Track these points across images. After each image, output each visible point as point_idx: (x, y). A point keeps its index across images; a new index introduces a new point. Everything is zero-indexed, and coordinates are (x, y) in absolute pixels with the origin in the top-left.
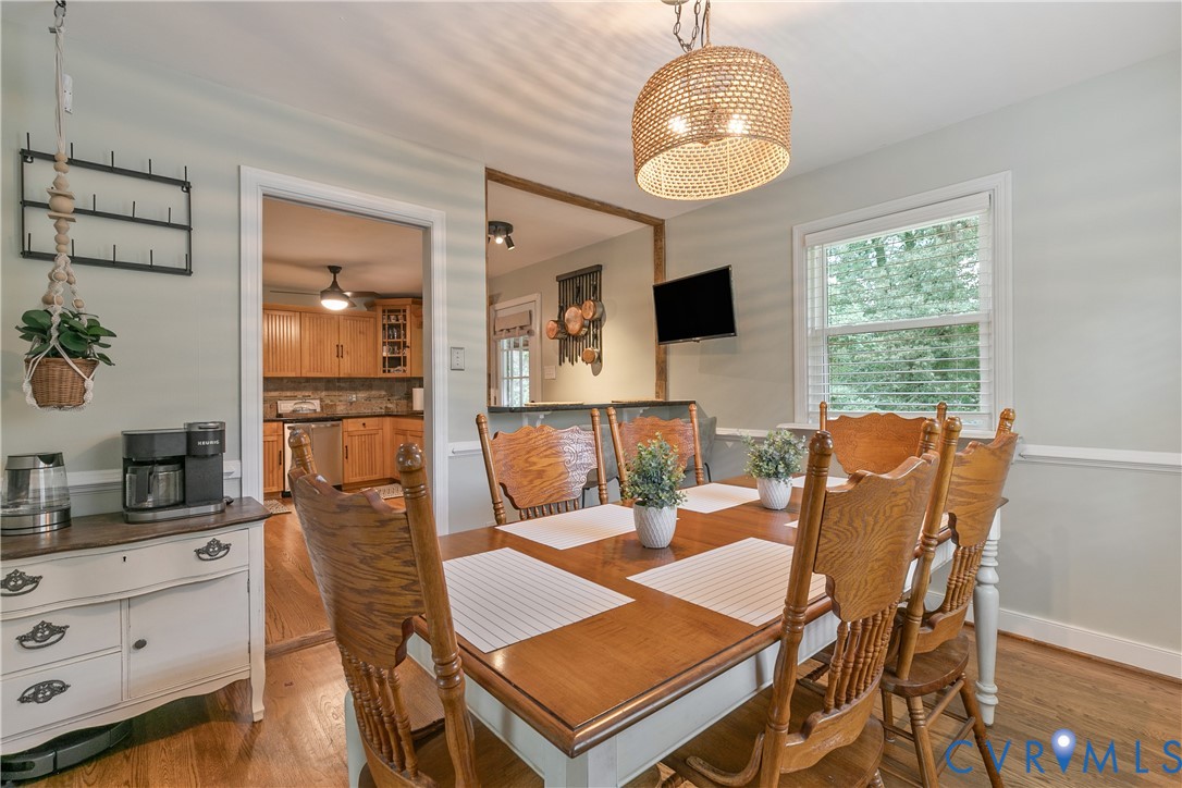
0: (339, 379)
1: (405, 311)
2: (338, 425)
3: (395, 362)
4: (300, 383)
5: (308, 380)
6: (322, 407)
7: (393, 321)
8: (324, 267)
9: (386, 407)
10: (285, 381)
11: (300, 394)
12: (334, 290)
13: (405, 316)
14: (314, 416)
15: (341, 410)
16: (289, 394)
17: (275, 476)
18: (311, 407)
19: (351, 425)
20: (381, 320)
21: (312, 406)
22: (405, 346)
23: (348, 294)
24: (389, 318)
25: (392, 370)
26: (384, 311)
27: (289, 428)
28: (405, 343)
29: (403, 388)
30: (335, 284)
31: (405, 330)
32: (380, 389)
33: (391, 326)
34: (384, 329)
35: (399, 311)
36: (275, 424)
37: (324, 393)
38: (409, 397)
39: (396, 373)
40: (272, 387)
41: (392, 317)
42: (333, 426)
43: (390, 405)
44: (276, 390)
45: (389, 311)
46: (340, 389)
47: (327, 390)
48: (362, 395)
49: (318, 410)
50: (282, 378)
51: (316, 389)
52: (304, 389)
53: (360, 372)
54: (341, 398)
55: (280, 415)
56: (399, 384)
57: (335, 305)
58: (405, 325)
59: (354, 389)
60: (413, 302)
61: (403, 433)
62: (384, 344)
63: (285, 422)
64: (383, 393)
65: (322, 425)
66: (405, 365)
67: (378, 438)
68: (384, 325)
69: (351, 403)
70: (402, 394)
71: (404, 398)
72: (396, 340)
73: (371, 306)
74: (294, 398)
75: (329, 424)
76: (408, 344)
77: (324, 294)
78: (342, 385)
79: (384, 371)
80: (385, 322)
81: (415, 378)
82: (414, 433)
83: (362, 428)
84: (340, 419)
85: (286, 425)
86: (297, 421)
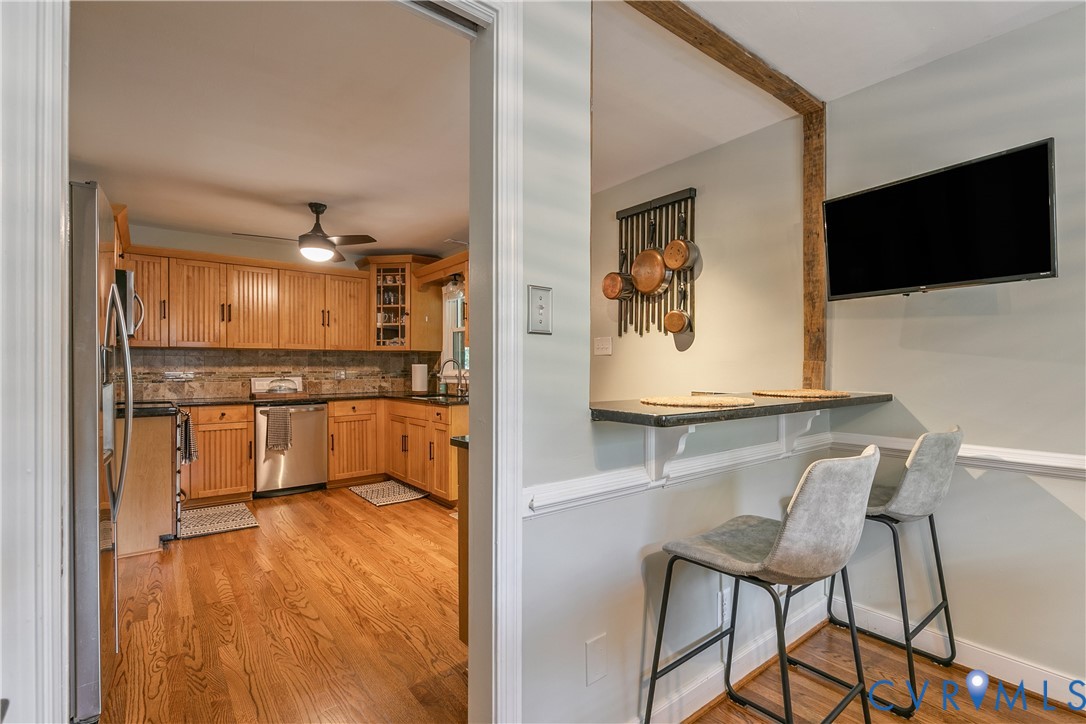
0: (325, 353)
1: (403, 270)
2: (323, 409)
3: (391, 332)
4: (278, 356)
5: (288, 352)
6: (304, 386)
7: (390, 283)
8: (305, 204)
9: (380, 387)
10: (261, 354)
11: (278, 370)
12: (317, 236)
13: (403, 277)
14: (294, 397)
15: (327, 388)
16: (265, 369)
17: (244, 472)
18: (291, 386)
19: (338, 409)
20: (376, 282)
21: (293, 384)
22: (403, 312)
23: (335, 239)
24: (384, 279)
25: (387, 341)
26: (379, 271)
27: (262, 412)
28: (403, 309)
29: (399, 364)
30: (317, 227)
31: (403, 293)
32: (372, 364)
33: (387, 289)
34: (379, 292)
35: (397, 270)
36: (244, 409)
37: (307, 369)
38: (407, 374)
39: (391, 346)
40: (244, 361)
41: (389, 278)
42: (317, 410)
43: (384, 384)
44: (249, 365)
45: (385, 271)
46: (326, 364)
47: (311, 364)
48: (353, 371)
49: (300, 389)
50: (256, 351)
51: (297, 364)
52: (283, 363)
53: (350, 344)
54: (327, 375)
55: (252, 396)
56: (395, 359)
57: (317, 255)
58: (403, 288)
59: (343, 365)
60: (414, 260)
61: (402, 420)
62: (379, 310)
63: (257, 405)
64: (377, 369)
65: (303, 408)
66: (403, 336)
67: (370, 425)
68: (379, 287)
69: (339, 382)
70: (399, 371)
71: (401, 376)
72: (392, 305)
73: (363, 264)
74: (272, 374)
75: (311, 408)
76: (407, 310)
77: (304, 239)
78: (329, 359)
79: (378, 344)
80: (380, 283)
81: (413, 352)
82: (415, 422)
83: (352, 413)
84: (325, 401)
85: (259, 409)
86: (274, 404)
